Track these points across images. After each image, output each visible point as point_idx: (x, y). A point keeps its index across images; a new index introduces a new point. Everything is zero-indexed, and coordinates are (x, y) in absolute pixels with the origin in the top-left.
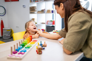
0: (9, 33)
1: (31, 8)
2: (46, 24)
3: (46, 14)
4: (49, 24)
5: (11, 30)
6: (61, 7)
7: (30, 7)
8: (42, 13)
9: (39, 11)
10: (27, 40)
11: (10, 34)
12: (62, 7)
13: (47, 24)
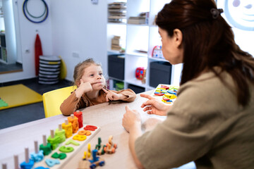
0: (55, 70)
1: (113, 6)
2: (150, 57)
3: (150, 26)
4: (158, 56)
5: (60, 61)
6: (175, 39)
7: (110, 5)
8: (140, 24)
9: (131, 18)
10: (64, 130)
11: (58, 73)
12: (177, 39)
13: (153, 55)
